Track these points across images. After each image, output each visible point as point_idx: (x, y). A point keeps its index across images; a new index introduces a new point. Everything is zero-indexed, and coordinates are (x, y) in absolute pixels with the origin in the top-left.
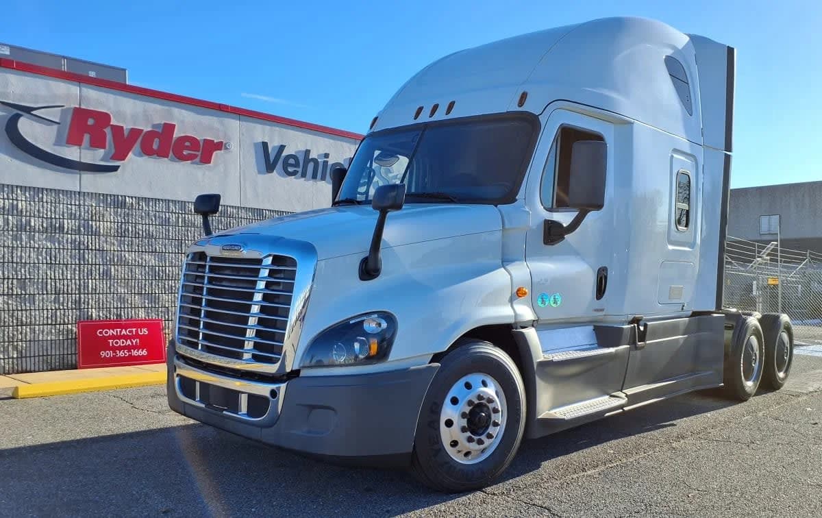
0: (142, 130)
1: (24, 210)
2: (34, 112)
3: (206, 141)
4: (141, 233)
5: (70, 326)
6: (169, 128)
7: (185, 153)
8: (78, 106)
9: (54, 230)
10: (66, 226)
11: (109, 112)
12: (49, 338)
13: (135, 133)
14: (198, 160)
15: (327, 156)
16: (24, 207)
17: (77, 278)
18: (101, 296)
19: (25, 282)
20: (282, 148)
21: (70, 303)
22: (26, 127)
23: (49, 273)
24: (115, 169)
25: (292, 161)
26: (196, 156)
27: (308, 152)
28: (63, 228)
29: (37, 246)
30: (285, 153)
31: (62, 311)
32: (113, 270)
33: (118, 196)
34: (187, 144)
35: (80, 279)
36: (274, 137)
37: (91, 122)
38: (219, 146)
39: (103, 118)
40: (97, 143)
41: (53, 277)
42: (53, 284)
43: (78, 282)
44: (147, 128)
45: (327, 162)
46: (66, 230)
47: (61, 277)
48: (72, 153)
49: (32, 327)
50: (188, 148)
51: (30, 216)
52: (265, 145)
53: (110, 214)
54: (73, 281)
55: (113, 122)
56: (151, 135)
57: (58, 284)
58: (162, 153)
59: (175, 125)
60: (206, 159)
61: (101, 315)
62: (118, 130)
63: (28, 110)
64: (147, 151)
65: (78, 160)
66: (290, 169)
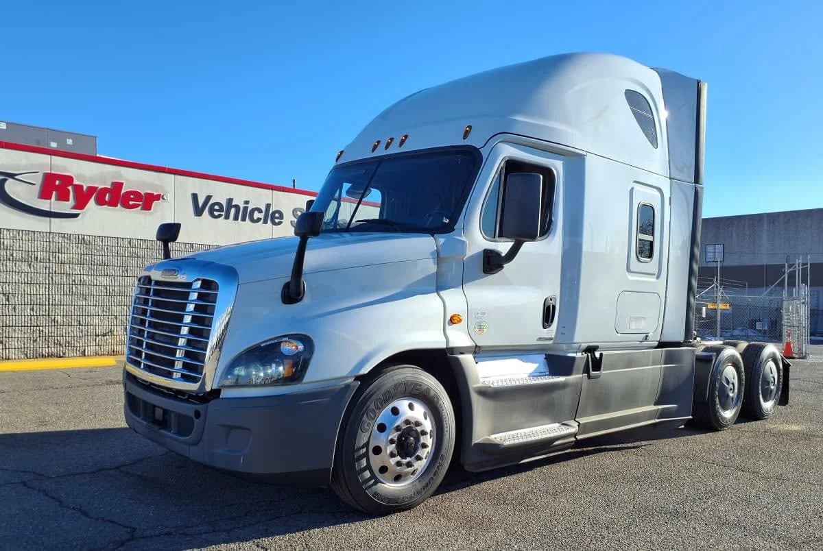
0: (97, 188)
1: (8, 246)
2: (17, 177)
3: (146, 194)
4: (96, 261)
5: (41, 328)
6: (118, 186)
7: (131, 203)
8: (49, 172)
9: (30, 260)
10: (39, 257)
11: (73, 176)
12: (26, 336)
13: (92, 190)
14: (140, 208)
15: (247, 202)
16: (9, 244)
17: (47, 293)
18: (65, 307)
19: (8, 296)
20: (209, 198)
21: (41, 312)
22: (11, 188)
23: (26, 290)
24: (76, 216)
25: (216, 207)
26: (139, 205)
27: (230, 201)
28: (37, 258)
29: (17, 271)
30: (211, 202)
31: (36, 317)
32: (74, 288)
33: (78, 235)
34: (132, 197)
35: (49, 294)
36: (204, 188)
37: (57, 183)
38: (158, 197)
39: (68, 180)
40: (63, 197)
41: (29, 293)
42: (29, 297)
43: (47, 296)
44: (100, 187)
45: (247, 207)
46: (39, 259)
47: (35, 293)
48: (44, 205)
49: (14, 328)
50: (132, 200)
51: (13, 250)
52: (195, 197)
53: (73, 248)
54: (44, 296)
55: (76, 182)
56: (105, 191)
57: (32, 298)
58: (113, 203)
59: (123, 183)
60: (147, 207)
61: (65, 320)
62: (78, 188)
63: (12, 176)
64: (100, 202)
65: (49, 210)
66: (216, 213)
